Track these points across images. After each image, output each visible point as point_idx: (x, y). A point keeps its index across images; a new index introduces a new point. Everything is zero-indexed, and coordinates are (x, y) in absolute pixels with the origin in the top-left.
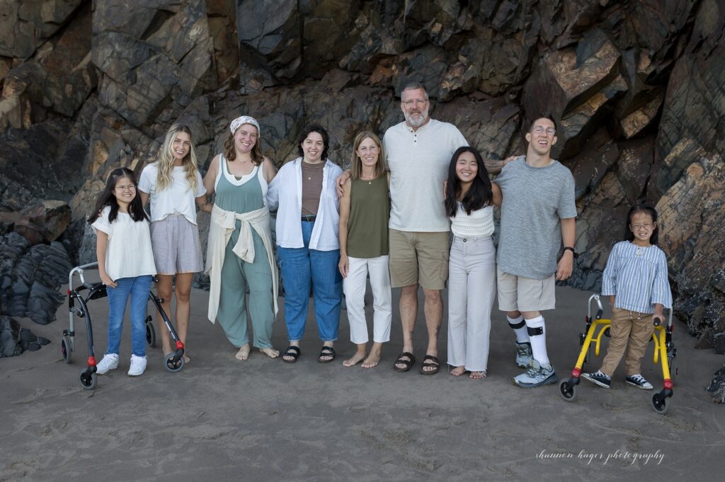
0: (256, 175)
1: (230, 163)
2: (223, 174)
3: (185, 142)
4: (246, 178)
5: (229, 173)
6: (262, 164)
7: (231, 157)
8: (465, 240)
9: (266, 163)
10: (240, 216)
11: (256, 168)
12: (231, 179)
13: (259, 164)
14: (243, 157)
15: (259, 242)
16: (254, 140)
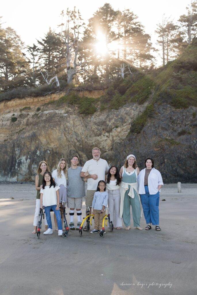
0: (135, 172)
1: (126, 169)
2: (125, 172)
3: (64, 164)
4: (132, 173)
5: (126, 171)
6: (136, 169)
7: (127, 166)
8: (113, 191)
9: (137, 168)
10: (130, 184)
11: (135, 170)
12: (127, 173)
13: (135, 169)
14: (130, 167)
15: (136, 193)
16: (134, 161)
